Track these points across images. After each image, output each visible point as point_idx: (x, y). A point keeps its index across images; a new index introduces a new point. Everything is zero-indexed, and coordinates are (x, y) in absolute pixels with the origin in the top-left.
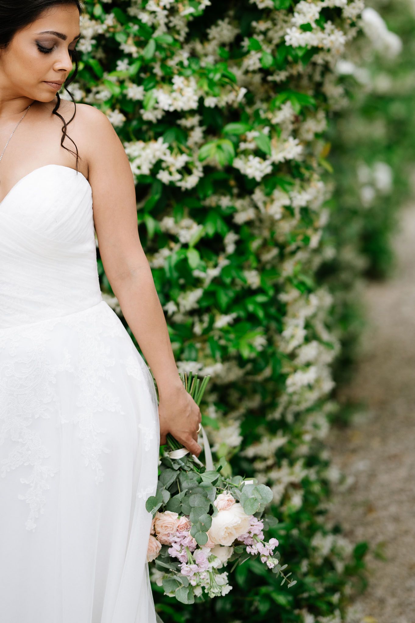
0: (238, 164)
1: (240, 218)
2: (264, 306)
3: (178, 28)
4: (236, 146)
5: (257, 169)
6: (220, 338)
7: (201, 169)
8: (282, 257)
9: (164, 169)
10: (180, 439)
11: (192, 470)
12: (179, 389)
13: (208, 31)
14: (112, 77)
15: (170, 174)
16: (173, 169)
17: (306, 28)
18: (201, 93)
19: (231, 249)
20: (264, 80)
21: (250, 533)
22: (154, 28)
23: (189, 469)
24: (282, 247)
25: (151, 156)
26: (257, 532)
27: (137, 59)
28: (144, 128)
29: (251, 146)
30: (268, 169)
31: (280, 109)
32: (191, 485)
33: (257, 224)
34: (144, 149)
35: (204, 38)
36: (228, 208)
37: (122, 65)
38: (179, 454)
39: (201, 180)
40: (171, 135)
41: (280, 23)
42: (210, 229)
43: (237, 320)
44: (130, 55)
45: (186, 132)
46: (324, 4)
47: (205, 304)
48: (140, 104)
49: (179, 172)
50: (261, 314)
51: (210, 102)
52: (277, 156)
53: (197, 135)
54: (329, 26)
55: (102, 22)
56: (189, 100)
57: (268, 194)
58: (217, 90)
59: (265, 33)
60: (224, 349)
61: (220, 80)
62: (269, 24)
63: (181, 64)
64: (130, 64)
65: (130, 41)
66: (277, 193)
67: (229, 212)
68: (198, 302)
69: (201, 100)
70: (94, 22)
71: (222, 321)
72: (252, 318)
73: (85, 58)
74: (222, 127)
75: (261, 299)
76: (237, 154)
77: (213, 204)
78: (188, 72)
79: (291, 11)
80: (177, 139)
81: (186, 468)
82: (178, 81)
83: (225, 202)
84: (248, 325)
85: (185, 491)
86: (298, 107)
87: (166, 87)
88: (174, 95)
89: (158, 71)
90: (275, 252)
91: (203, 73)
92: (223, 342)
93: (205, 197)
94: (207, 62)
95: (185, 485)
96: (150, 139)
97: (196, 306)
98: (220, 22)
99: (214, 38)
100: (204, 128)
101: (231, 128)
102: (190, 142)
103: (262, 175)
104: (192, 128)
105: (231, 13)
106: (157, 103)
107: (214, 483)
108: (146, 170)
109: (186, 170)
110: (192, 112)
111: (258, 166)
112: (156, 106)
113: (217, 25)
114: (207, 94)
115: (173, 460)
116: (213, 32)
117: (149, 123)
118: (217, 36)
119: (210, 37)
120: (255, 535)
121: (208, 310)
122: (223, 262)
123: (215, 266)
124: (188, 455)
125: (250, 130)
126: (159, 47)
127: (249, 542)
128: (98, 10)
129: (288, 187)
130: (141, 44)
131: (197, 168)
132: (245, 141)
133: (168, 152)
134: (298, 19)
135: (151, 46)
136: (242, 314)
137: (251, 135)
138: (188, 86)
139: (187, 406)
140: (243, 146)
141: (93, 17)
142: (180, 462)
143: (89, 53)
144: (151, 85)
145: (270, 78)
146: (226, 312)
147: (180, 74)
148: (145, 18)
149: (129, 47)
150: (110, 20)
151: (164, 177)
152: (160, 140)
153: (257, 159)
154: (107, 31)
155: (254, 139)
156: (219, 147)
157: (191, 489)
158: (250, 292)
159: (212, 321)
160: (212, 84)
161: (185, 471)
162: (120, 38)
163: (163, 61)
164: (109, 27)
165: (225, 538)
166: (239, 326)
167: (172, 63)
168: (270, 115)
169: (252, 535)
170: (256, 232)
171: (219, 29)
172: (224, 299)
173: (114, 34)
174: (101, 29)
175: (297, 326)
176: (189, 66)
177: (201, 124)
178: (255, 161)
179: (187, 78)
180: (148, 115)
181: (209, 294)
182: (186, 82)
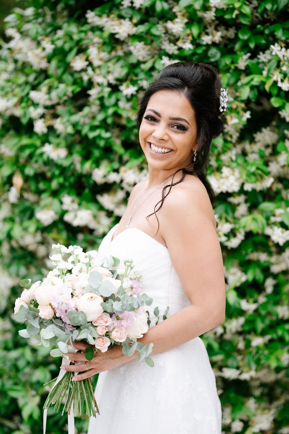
0: (268, 232)
1: (275, 269)
3: (230, 133)
4: (268, 219)
5: (280, 237)
6: (256, 354)
7: (243, 234)
13: (255, 135)
16: (221, 233)
18: (241, 181)
19: (269, 290)
29: (278, 219)
30: (288, 237)
35: (252, 141)
36: (265, 262)
39: (243, 242)
40: (221, 208)
42: (249, 276)
43: (271, 341)
45: (234, 207)
47: (247, 328)
49: (226, 235)
51: (248, 187)
53: (243, 209)
56: (232, 185)
58: (253, 178)
61: (254, 171)
63: (230, 158)
67: (266, 264)
68: (243, 326)
69: (242, 186)
71: (257, 341)
72: (281, 340)
75: (288, 326)
76: (268, 225)
77: (255, 258)
78: (234, 165)
80: (226, 212)
82: (225, 171)
83: (263, 257)
84: (279, 345)
87: (218, 174)
88: (222, 180)
89: (213, 163)
93: (247, 254)
94: (252, 158)
97: (240, 329)
98: (264, 130)
99: (259, 141)
100: (248, 204)
101: (267, 206)
102: (237, 214)
103: (284, 241)
104: (239, 205)
105: (274, 123)
109: (232, 234)
111: (281, 234)
113: (261, 131)
114: (247, 181)
116: (258, 136)
118: (262, 140)
119: (257, 140)
122: (262, 299)
123: (256, 302)
125: (278, 208)
131: (240, 233)
132: (274, 215)
136: (275, 336)
137: (278, 211)
138: (232, 175)
140: (273, 219)
144: (209, 172)
146: (263, 334)
147: (228, 166)
153: (280, 229)
155: (280, 215)
156: (254, 219)
158: (282, 322)
160: (248, 174)
166: (273, 345)
167: (224, 158)
171: (262, 134)
172: (260, 326)
176: (236, 160)
177: (246, 201)
178: (278, 231)
179: (233, 169)
181: (250, 322)
182: (231, 172)
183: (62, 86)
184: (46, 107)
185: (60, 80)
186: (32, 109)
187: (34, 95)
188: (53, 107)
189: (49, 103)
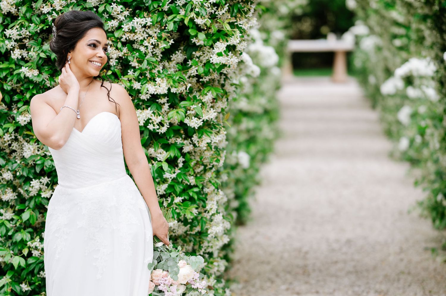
0: (186, 121)
1: (186, 150)
2: (197, 193)
3: (157, 54)
4: (185, 113)
5: (196, 123)
6: (176, 208)
7: (168, 124)
8: (205, 170)
9: (150, 123)
10: (161, 238)
11: (166, 251)
12: (160, 215)
13: (171, 56)
14: (125, 78)
15: (154, 125)
16: (155, 123)
17: (219, 55)
18: (169, 86)
19: (181, 165)
20: (198, 81)
21: (193, 278)
22: (146, 54)
23: (165, 251)
24: (206, 166)
25: (145, 117)
26: (197, 278)
27: (138, 69)
28: (141, 103)
29: (193, 112)
30: (201, 124)
31: (206, 95)
32: (167, 257)
33: (193, 154)
34: (141, 113)
35: (170, 60)
36: (180, 144)
37: (130, 72)
38: (160, 244)
39: (168, 129)
40: (154, 106)
41: (206, 52)
42: (172, 153)
43: (184, 201)
44: (134, 68)
45: (161, 105)
46: (228, 44)
47: (169, 192)
48: (139, 92)
49: (158, 125)
50: (196, 197)
51: (173, 90)
52: (205, 117)
53: (166, 107)
54: (230, 54)
55: (121, 51)
56: (163, 89)
57: (200, 138)
58: (176, 85)
59: (198, 58)
60: (178, 214)
61: (178, 80)
62: (201, 53)
63: (159, 72)
64: (134, 72)
65: (135, 60)
66: (204, 137)
67: (180, 146)
68: (165, 190)
69: (169, 90)
70: (117, 51)
71: (177, 200)
72: (191, 199)
73: (112, 69)
74: (178, 104)
75: (196, 190)
76: (186, 116)
77: (173, 142)
78: (163, 76)
79: (212, 47)
80: (157, 109)
81: (163, 251)
82: (158, 80)
83: (179, 141)
84: (189, 203)
85: (164, 261)
86: (215, 94)
87: (152, 83)
88: (156, 87)
89: (148, 75)
90: (202, 168)
91: (169, 77)
92: (177, 211)
93: (169, 138)
94: (171, 71)
95: (164, 258)
96: (144, 109)
97: (164, 193)
98: (177, 52)
99: (174, 60)
100: (169, 104)
101: (183, 103)
102: (163, 110)
103: (198, 126)
104: (164, 104)
105: (182, 48)
106: (148, 91)
107: (177, 256)
108: (142, 124)
109: (161, 124)
110: (164, 95)
112: (147, 92)
113: (175, 53)
115: (157, 247)
116: (173, 57)
117: (143, 101)
119: (172, 59)
120: (196, 279)
121: (170, 194)
122: (177, 171)
123: (174, 173)
124: (164, 245)
125: (192, 105)
126: (149, 63)
127: (193, 283)
128: (119, 45)
129: (209, 134)
130: (140, 62)
131: (166, 123)
132: (190, 110)
133: (153, 115)
134: (216, 51)
135: (145, 62)
136: (187, 197)
137: (192, 107)
138: (163, 82)
139: (164, 222)
140: (189, 112)
141: (117, 48)
142: (161, 248)
143: (114, 66)
144: (145, 82)
145: (201, 80)
146: (180, 195)
147: (159, 77)
148: (142, 49)
149: (134, 63)
150: (125, 50)
151: (150, 127)
152: (149, 109)
154: (124, 55)
155: (194, 109)
156: (177, 112)
157: (167, 259)
158: (190, 187)
159: (173, 200)
160: (174, 81)
161: (163, 252)
162: (130, 58)
163: (151, 70)
164: (125, 54)
165: (183, 280)
166: (185, 203)
167: (155, 71)
168: (202, 98)
169: (194, 280)
170: (193, 157)
171: (176, 56)
173: (127, 57)
174: (121, 55)
175: (213, 204)
176: (163, 73)
177: (168, 102)
178: (195, 119)
179: (162, 78)
180: (143, 97)
181: (171, 187)
182: (162, 81)
183: (32, 25)
184: (16, 41)
185: (30, 21)
186: (7, 42)
187: (8, 32)
188: (21, 40)
189: (18, 37)
